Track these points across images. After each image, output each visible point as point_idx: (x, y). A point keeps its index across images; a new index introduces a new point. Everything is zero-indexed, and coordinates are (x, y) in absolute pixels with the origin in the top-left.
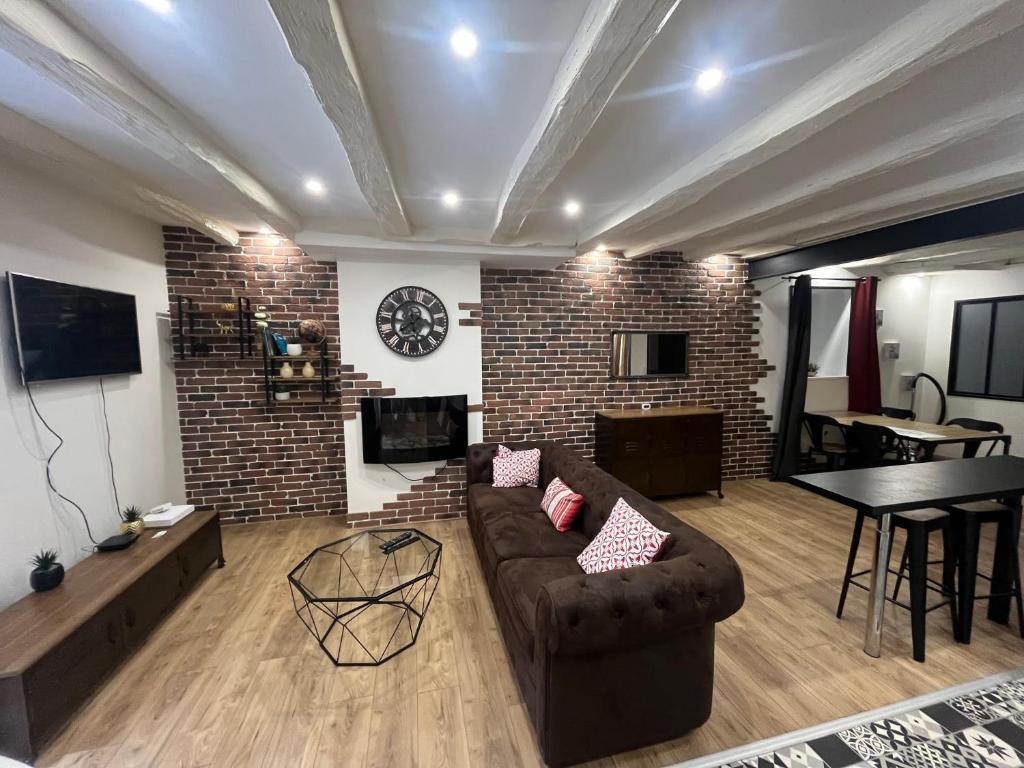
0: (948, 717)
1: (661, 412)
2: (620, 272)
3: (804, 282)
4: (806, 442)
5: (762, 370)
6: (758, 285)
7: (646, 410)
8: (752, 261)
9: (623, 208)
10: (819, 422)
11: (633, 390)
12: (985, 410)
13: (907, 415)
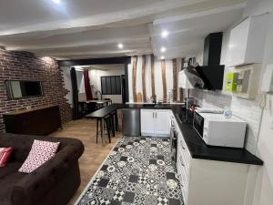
0: (116, 149)
1: (36, 109)
2: (4, 55)
3: (73, 69)
4: (80, 109)
5: (67, 92)
6: (62, 68)
7: (29, 109)
8: (59, 61)
9: (9, 29)
10: (82, 103)
11: (21, 103)
12: (107, 97)
13: (97, 99)
